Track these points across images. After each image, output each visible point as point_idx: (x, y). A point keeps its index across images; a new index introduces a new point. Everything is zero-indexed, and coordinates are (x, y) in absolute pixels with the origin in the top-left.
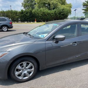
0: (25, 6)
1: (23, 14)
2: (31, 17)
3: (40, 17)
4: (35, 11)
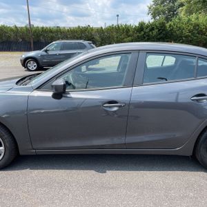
0: (155, 13)
1: (143, 33)
3: (186, 37)
4: (172, 24)
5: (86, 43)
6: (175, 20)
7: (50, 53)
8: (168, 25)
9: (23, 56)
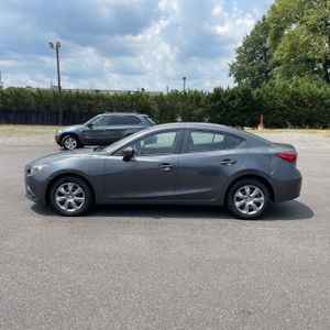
1: (218, 102)
2: (246, 110)
4: (261, 91)
5: (140, 116)
6: (266, 85)
7: (95, 128)
8: (254, 92)
9: (60, 132)
